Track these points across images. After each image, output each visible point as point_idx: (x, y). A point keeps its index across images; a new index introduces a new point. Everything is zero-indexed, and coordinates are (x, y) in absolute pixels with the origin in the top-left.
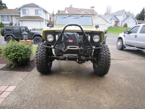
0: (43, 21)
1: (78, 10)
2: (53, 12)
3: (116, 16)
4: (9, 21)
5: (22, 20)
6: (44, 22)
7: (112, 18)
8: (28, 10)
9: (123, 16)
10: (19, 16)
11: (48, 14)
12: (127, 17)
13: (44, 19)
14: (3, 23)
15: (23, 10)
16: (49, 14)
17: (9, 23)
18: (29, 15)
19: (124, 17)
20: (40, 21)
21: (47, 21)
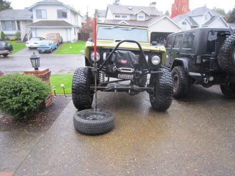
0: (70, 29)
1: (130, 8)
2: (87, 13)
3: (193, 18)
4: (15, 30)
5: (36, 29)
6: (73, 30)
7: (185, 21)
8: (45, 11)
9: (204, 17)
10: (31, 21)
11: (78, 16)
12: (211, 19)
13: (72, 26)
14: (6, 32)
15: (37, 10)
16: (81, 16)
17: (14, 32)
18: (46, 18)
19: (206, 19)
20: (66, 28)
21: (78, 28)
